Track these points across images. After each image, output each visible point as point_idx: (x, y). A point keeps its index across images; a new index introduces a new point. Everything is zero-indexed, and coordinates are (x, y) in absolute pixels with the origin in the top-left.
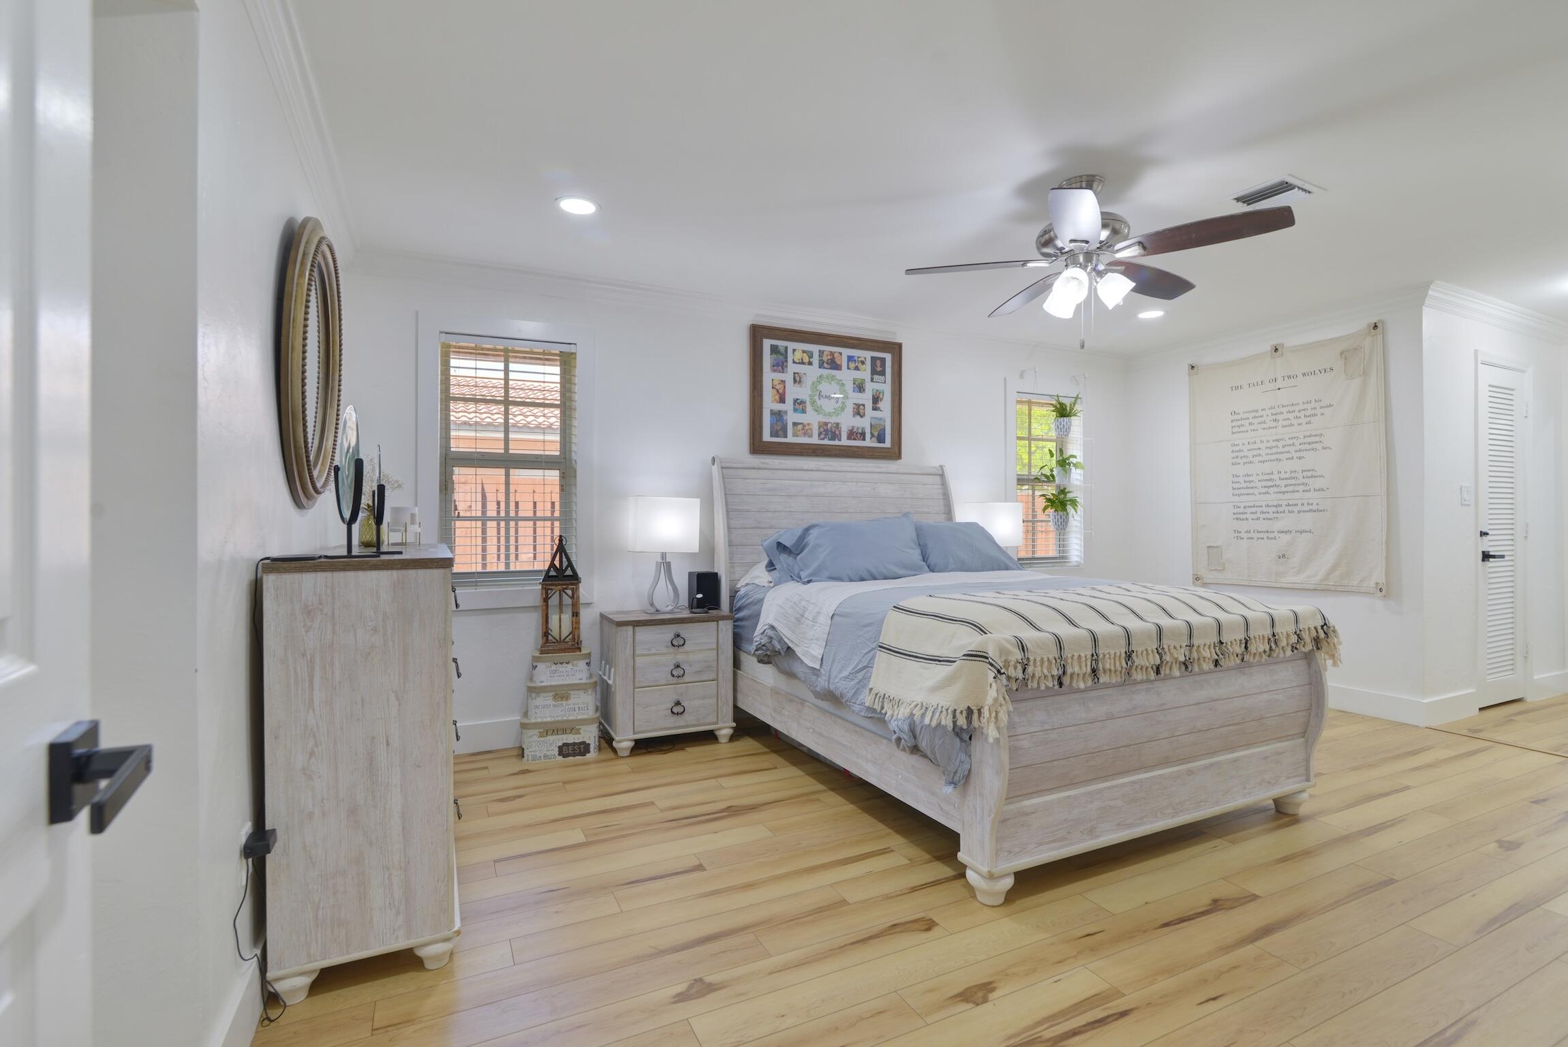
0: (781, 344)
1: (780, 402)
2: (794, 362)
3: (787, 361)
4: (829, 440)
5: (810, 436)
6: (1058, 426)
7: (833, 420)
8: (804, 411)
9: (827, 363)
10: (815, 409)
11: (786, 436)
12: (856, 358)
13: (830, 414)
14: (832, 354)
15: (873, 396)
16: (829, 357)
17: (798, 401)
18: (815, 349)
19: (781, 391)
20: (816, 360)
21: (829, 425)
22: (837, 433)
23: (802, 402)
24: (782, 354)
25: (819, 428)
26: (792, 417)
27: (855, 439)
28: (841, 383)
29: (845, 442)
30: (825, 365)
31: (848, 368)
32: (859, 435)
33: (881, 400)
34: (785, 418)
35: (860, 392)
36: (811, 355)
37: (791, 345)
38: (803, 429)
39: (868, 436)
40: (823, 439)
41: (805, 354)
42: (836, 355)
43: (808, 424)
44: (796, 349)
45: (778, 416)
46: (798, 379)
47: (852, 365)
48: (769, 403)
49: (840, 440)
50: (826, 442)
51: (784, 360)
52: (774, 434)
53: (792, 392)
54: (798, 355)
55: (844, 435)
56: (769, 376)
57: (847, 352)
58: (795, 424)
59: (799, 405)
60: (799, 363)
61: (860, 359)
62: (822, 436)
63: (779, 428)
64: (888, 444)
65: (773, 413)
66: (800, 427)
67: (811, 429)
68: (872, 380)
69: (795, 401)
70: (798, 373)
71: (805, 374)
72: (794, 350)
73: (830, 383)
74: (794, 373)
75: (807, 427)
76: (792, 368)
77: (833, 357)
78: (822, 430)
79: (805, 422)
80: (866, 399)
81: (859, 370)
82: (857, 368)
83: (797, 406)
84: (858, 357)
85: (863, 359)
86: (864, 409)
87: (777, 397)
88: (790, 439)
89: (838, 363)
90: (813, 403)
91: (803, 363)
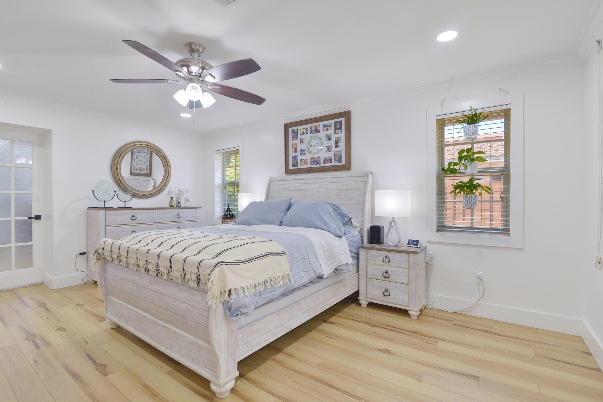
0: (295, 128)
1: (295, 152)
2: (300, 134)
3: (297, 135)
4: (315, 165)
5: (307, 164)
7: (317, 156)
8: (304, 154)
9: (314, 131)
10: (309, 153)
11: (297, 166)
12: (327, 125)
13: (315, 154)
14: (316, 126)
15: (335, 141)
16: (315, 128)
17: (302, 150)
18: (308, 126)
19: (296, 148)
20: (309, 131)
21: (315, 159)
22: (319, 161)
23: (304, 150)
24: (296, 132)
25: (311, 160)
26: (300, 158)
27: (327, 163)
28: (320, 138)
29: (322, 165)
30: (313, 132)
31: (323, 131)
32: (329, 161)
33: (340, 142)
34: (297, 158)
35: (329, 140)
36: (307, 129)
37: (299, 128)
38: (304, 162)
39: (333, 160)
40: (313, 165)
41: (305, 130)
42: (317, 126)
43: (306, 159)
44: (301, 128)
45: (295, 158)
46: (302, 141)
47: (325, 129)
49: (320, 164)
50: (314, 166)
51: (296, 134)
52: (293, 165)
53: (300, 147)
54: (302, 131)
55: (322, 162)
56: (291, 142)
57: (322, 123)
58: (301, 160)
59: (303, 152)
60: (303, 134)
61: (329, 125)
62: (312, 164)
63: (295, 163)
64: (343, 163)
65: (293, 157)
66: (303, 161)
67: (307, 161)
68: (335, 133)
69: (301, 151)
70: (302, 139)
71: (305, 138)
72: (300, 129)
73: (315, 139)
74: (301, 139)
75: (306, 161)
76: (300, 137)
77: (316, 128)
78: (312, 161)
79: (305, 158)
80: (332, 143)
81: (328, 130)
82: (327, 130)
83: (302, 152)
84: (328, 124)
85: (330, 124)
86: (331, 148)
87: (294, 150)
89: (319, 129)
90: (308, 150)
91: (304, 134)
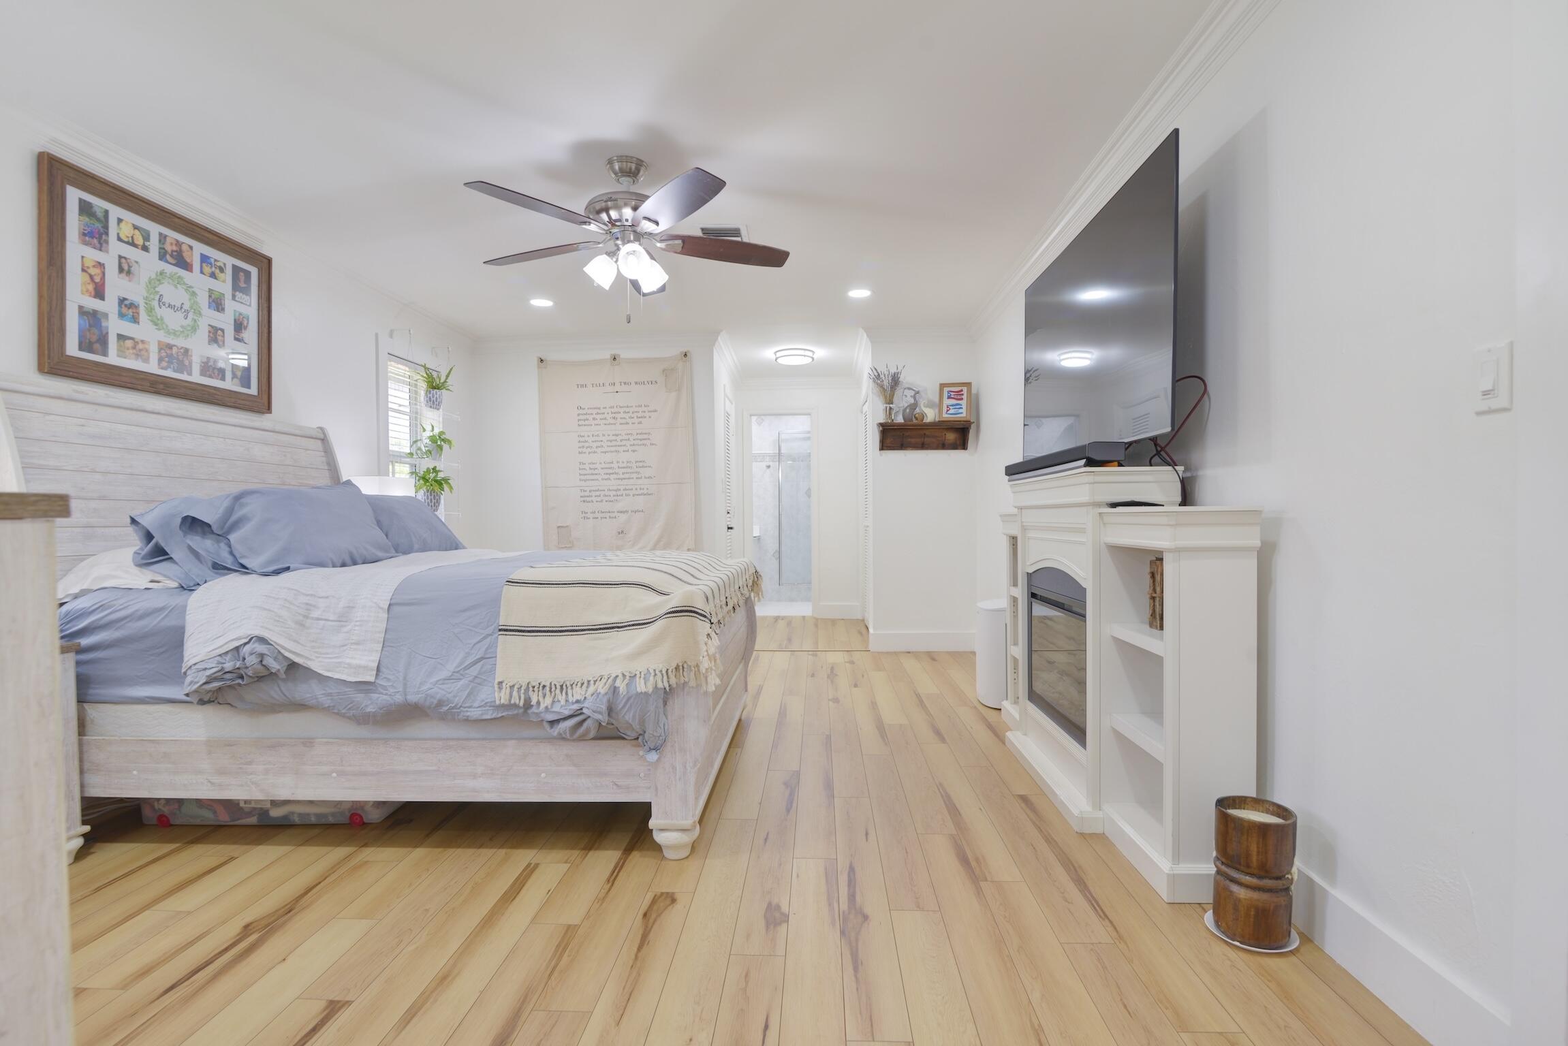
0: (99, 203)
1: (95, 297)
2: (119, 239)
3: (107, 234)
4: (175, 371)
5: (146, 360)
6: (430, 398)
7: (180, 342)
8: (135, 320)
9: (172, 256)
10: (152, 321)
11: (105, 354)
12: (212, 261)
13: (175, 333)
14: (178, 243)
15: (235, 320)
16: (175, 248)
17: (126, 302)
18: (155, 229)
19: (97, 279)
20: (154, 244)
21: (175, 350)
22: (187, 363)
23: (132, 306)
24: (98, 220)
25: (159, 351)
26: (115, 326)
27: (210, 376)
28: (190, 290)
29: (196, 377)
30: (168, 257)
31: (202, 272)
32: (216, 372)
33: (246, 328)
34: (104, 324)
35: (218, 311)
36: (147, 237)
37: (115, 212)
38: (134, 348)
39: (228, 375)
40: (165, 368)
41: (137, 232)
42: (184, 248)
43: (143, 342)
44: (122, 221)
45: (92, 318)
46: (126, 267)
47: (207, 269)
48: (76, 295)
49: (190, 374)
50: (169, 373)
51: (102, 230)
52: (85, 345)
53: (116, 286)
54: (126, 231)
55: (196, 369)
56: (76, 252)
57: (200, 248)
58: (121, 337)
59: (128, 308)
60: (127, 243)
61: (218, 264)
62: (164, 364)
63: (94, 338)
64: (253, 391)
65: (82, 312)
66: (129, 343)
67: (147, 351)
68: (234, 297)
69: (122, 301)
70: (125, 258)
71: (137, 262)
72: (120, 221)
73: (176, 287)
74: (120, 257)
75: (140, 346)
76: (116, 248)
77: (181, 250)
78: (164, 354)
79: (138, 336)
80: (225, 321)
81: (216, 278)
82: (213, 275)
83: (124, 310)
84: (216, 260)
85: (222, 266)
86: (223, 336)
87: (91, 287)
88: (113, 358)
89: (189, 261)
90: (150, 310)
91: (133, 244)
